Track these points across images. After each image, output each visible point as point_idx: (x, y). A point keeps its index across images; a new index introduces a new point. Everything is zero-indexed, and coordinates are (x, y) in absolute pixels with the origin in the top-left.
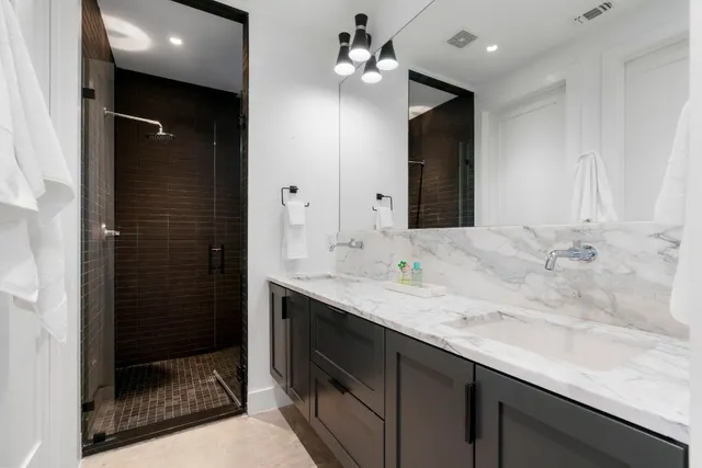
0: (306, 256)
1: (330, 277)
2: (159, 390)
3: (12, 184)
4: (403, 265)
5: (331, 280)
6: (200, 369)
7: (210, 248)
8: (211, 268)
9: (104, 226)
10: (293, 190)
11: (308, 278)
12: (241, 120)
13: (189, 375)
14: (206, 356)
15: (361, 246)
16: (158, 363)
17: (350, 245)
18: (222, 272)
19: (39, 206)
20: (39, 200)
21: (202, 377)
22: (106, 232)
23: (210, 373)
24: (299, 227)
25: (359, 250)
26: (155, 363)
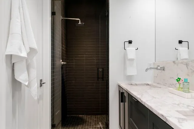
0: (136, 74)
1: (148, 85)
2: (79, 126)
3: (20, 50)
4: (179, 80)
5: (148, 86)
6: (95, 121)
7: (98, 69)
8: (98, 78)
9: (61, 61)
10: (130, 42)
11: (136, 85)
12: (107, 13)
13: (91, 123)
14: (99, 116)
15: (163, 69)
16: (81, 116)
17: (157, 69)
18: (103, 80)
19: (28, 56)
20: (27, 54)
21: (95, 125)
22: (62, 63)
23: (98, 124)
24: (132, 60)
25: (163, 71)
26: (80, 116)
